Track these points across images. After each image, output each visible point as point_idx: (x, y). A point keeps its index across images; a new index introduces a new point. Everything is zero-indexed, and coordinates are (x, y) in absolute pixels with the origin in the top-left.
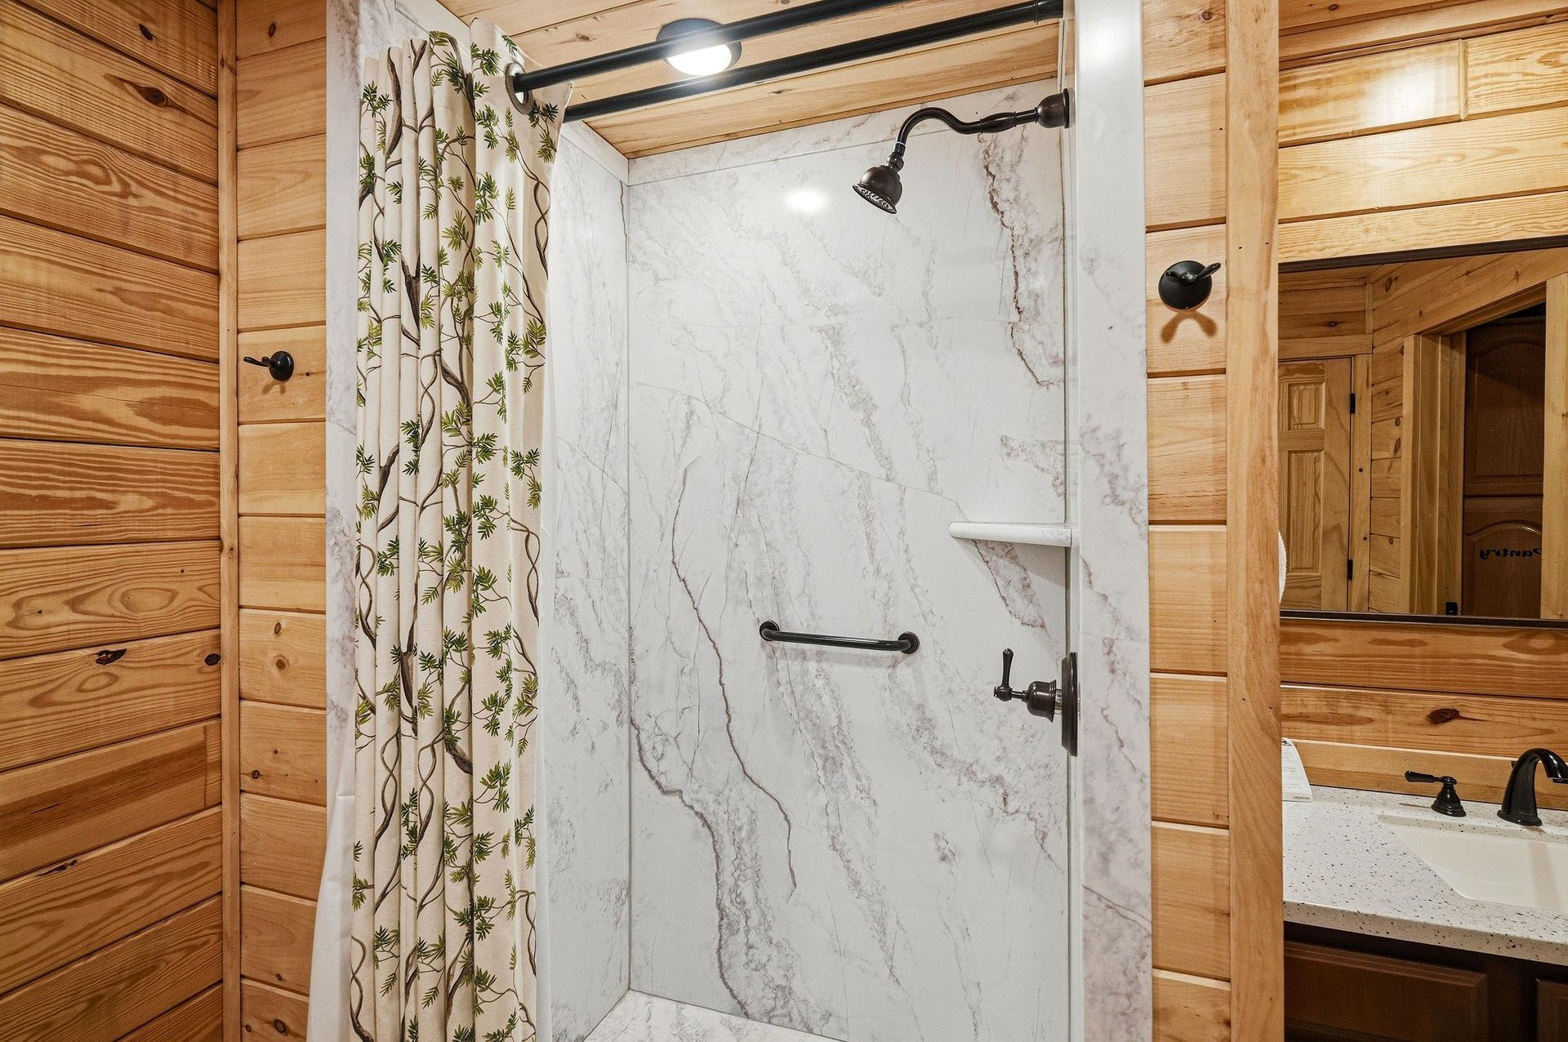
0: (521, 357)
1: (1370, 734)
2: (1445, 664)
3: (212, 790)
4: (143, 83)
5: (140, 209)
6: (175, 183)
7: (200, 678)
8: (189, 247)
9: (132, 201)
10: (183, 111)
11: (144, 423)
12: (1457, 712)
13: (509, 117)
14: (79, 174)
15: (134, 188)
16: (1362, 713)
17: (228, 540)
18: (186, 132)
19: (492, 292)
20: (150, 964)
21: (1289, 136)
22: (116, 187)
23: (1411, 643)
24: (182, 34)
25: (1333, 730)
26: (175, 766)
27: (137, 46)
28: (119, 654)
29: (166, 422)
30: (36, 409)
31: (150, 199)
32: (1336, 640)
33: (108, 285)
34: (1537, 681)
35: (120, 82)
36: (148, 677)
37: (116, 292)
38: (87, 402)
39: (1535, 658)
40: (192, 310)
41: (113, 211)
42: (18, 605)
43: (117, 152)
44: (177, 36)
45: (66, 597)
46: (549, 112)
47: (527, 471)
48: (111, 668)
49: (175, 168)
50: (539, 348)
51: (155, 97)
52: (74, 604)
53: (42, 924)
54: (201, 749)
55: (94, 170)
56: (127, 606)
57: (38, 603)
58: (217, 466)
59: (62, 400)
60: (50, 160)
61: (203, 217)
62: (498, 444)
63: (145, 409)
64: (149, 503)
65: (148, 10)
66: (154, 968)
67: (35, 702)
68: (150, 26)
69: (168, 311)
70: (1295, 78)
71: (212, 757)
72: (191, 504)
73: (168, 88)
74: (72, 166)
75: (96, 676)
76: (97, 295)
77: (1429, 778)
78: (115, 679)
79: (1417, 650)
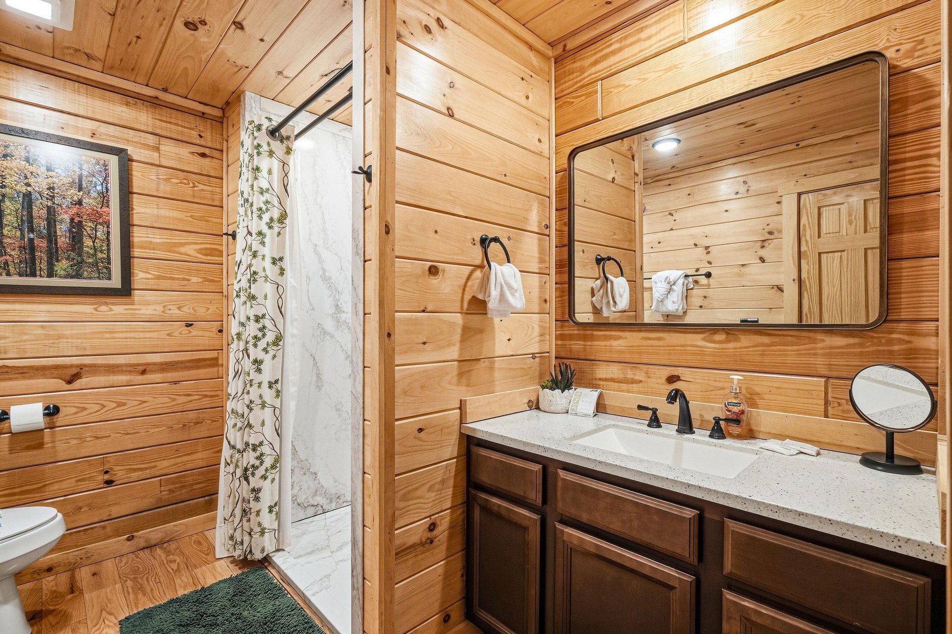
0: (276, 226)
1: (641, 389)
2: (674, 350)
3: (220, 372)
4: (200, 152)
5: (198, 191)
6: (209, 181)
7: (217, 336)
8: (213, 200)
9: (196, 188)
10: (212, 157)
11: (199, 255)
12: (679, 377)
13: (269, 144)
14: (181, 183)
15: (197, 184)
16: (637, 378)
17: (225, 293)
18: (213, 164)
19: (258, 203)
20: (201, 421)
21: (608, 71)
22: (191, 185)
23: (659, 339)
24: (212, 133)
25: (624, 386)
26: (208, 362)
27: (198, 141)
28: (192, 325)
29: (206, 255)
30: (169, 252)
31: (201, 187)
32: (626, 338)
33: (189, 214)
34: (717, 359)
35: (193, 153)
36: (200, 333)
37: (191, 216)
38: (183, 250)
39: (717, 346)
40: (214, 220)
41: (190, 192)
42: (164, 307)
43: (191, 174)
44: (210, 135)
45: (177, 306)
46: (288, 138)
47: (278, 264)
48: (189, 328)
49: (210, 176)
50: (284, 221)
51: (203, 155)
52: (179, 308)
53: (170, 398)
54: (217, 359)
55: (185, 181)
56: (194, 310)
57: (169, 307)
58: (222, 269)
59: (176, 249)
60: (173, 180)
61: (218, 190)
62: (259, 254)
63: (200, 251)
64: (200, 280)
65: (201, 129)
66: (202, 423)
67: (169, 335)
68: (202, 134)
69: (207, 221)
70: (611, 40)
71: (220, 362)
72: (214, 281)
73: (207, 151)
74: (178, 181)
75: (185, 330)
76: (186, 218)
77: (647, 408)
78: (190, 332)
79: (661, 343)
